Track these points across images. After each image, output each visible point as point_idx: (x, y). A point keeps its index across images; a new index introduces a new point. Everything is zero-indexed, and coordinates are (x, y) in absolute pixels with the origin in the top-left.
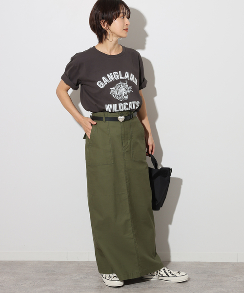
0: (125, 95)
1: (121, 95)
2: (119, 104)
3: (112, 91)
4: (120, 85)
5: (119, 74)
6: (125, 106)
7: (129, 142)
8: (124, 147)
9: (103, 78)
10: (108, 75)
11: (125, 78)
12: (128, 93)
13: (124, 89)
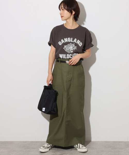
1: (70, 50)
2: (67, 55)
4: (70, 45)
5: (71, 39)
6: (70, 56)
7: (71, 76)
8: (68, 78)
9: (62, 40)
10: (65, 39)
11: (74, 42)
12: (74, 50)
13: (72, 47)
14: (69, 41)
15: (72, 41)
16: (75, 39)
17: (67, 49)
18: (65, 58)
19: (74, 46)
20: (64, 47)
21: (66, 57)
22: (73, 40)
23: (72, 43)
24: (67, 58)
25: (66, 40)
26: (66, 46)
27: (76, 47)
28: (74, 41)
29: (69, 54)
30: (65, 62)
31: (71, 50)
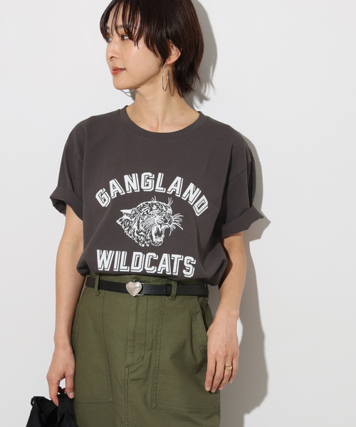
0: (158, 234)
1: (147, 230)
2: (135, 253)
3: (125, 217)
4: (151, 206)
5: (156, 179)
6: (148, 261)
7: (147, 356)
8: (128, 366)
9: (112, 182)
10: (127, 178)
11: (170, 191)
12: (167, 230)
13: (158, 219)
14: (149, 189)
15: (159, 189)
16: (178, 179)
17: (135, 226)
18: (124, 268)
19: (170, 211)
20: (122, 215)
21: (128, 263)
22: (166, 184)
23: (163, 197)
24: (134, 269)
25: (132, 183)
26: (129, 211)
27: (177, 216)
28: (172, 186)
29: (145, 253)
30: (121, 288)
31: (154, 231)
